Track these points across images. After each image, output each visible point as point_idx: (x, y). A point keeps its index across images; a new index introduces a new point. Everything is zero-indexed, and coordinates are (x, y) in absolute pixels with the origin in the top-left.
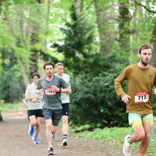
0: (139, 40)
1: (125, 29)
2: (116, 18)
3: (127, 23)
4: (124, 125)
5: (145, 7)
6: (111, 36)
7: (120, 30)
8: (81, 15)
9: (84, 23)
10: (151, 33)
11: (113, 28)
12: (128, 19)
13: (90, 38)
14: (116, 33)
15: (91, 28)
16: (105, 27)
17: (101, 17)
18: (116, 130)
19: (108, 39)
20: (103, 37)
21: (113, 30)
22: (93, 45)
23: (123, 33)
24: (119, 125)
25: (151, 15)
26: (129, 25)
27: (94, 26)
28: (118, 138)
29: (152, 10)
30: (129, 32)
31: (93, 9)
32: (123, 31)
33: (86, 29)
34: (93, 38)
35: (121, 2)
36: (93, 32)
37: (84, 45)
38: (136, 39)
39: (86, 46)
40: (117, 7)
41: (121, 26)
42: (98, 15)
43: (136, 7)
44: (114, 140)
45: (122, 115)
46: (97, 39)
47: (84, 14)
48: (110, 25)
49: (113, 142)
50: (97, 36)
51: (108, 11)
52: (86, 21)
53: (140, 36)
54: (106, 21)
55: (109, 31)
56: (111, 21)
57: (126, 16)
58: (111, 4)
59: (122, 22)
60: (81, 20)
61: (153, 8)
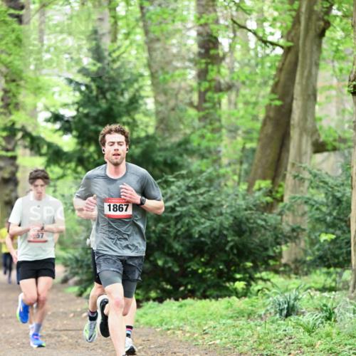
0: (240, 105)
1: (210, 81)
2: (192, 56)
3: (215, 68)
4: (208, 293)
5: (255, 33)
6: (180, 97)
7: (200, 84)
8: (114, 51)
9: (119, 68)
10: (269, 89)
11: (185, 80)
12: (217, 60)
13: (134, 102)
14: (192, 91)
15: (136, 78)
16: (167, 77)
17: (158, 55)
18: (192, 305)
19: (172, 103)
20: (162, 98)
21: (183, 84)
22: (139, 117)
23: (207, 90)
24: (198, 294)
25: (268, 51)
26: (219, 72)
27: (141, 75)
28: (196, 322)
29: (270, 39)
30: (219, 89)
31: (139, 37)
32: (206, 85)
33: (125, 82)
34: (141, 102)
35: (202, 21)
36: (141, 88)
37: (121, 116)
38: (236, 104)
39: (125, 119)
40: (193, 33)
41: (202, 75)
42: (150, 50)
43: (234, 32)
44: (188, 328)
45: (204, 273)
46: (150, 104)
47: (119, 47)
48: (177, 72)
49: (184, 332)
50: (148, 97)
51: (174, 41)
52: (123, 65)
53: (244, 96)
54: (169, 63)
55: (176, 86)
56: (179, 64)
57: (212, 52)
58: (178, 25)
59: (203, 66)
60: (114, 61)
61: (272, 34)
